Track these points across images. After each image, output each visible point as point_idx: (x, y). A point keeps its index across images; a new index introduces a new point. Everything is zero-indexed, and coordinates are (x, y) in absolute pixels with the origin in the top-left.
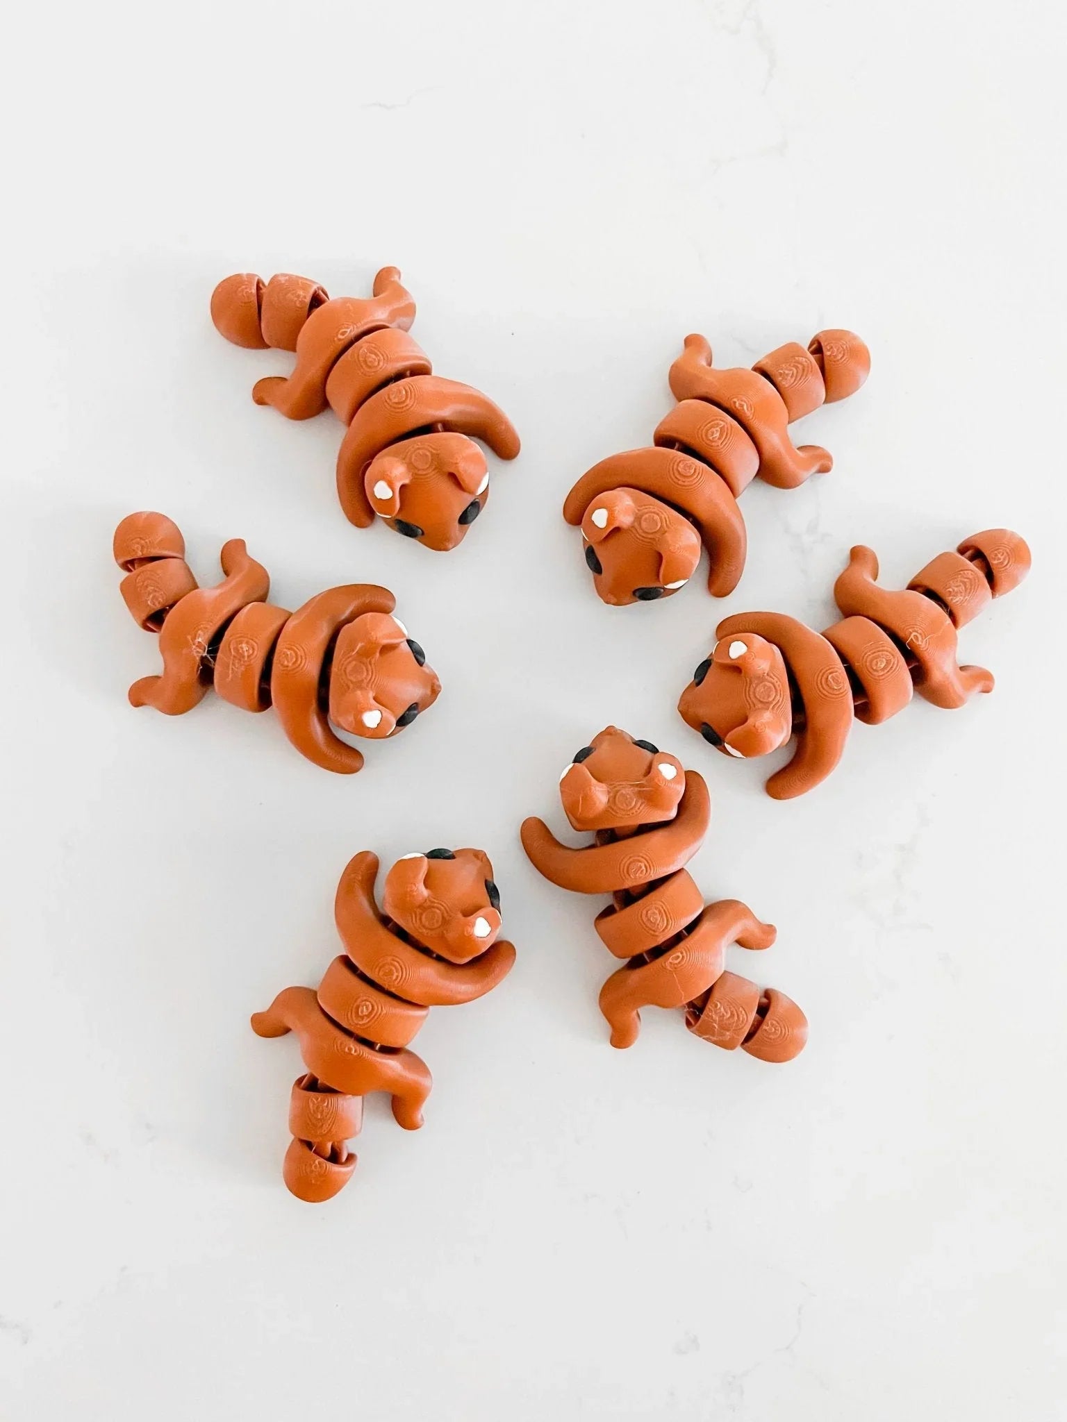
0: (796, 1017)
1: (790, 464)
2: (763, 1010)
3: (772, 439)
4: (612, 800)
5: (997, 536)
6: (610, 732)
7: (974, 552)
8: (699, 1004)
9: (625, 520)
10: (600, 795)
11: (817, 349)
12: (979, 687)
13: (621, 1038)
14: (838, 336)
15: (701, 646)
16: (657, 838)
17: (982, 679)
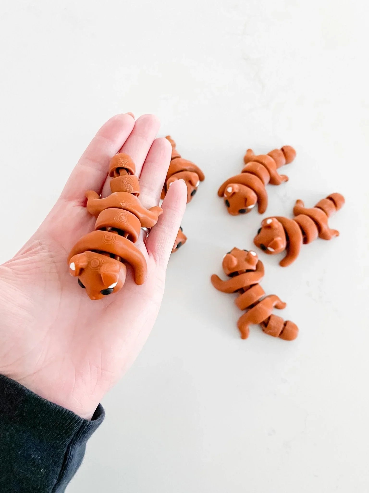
0: (295, 327)
1: (278, 179)
2: (285, 324)
3: (273, 171)
4: (239, 262)
5: (335, 194)
6: (235, 249)
7: (330, 198)
8: (266, 322)
9: (236, 190)
10: (235, 262)
11: (283, 150)
12: (335, 235)
13: (244, 336)
14: (287, 147)
15: (258, 225)
16: (251, 274)
17: (336, 233)
